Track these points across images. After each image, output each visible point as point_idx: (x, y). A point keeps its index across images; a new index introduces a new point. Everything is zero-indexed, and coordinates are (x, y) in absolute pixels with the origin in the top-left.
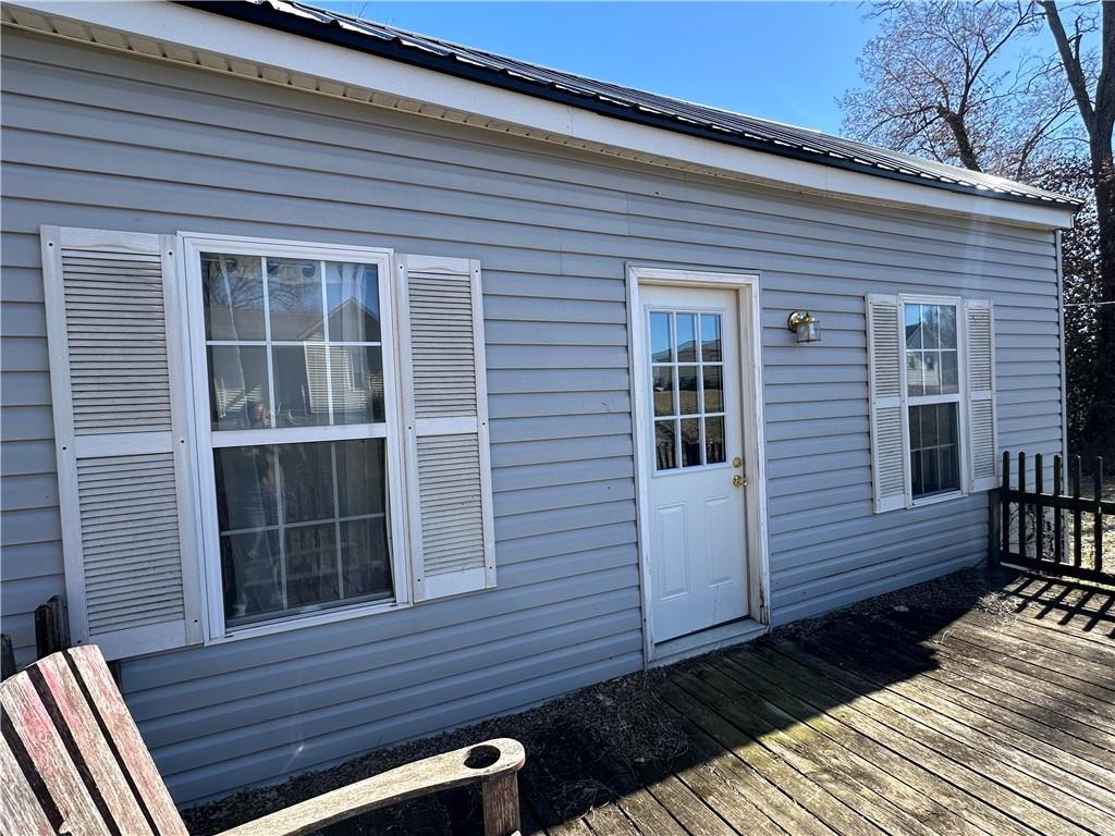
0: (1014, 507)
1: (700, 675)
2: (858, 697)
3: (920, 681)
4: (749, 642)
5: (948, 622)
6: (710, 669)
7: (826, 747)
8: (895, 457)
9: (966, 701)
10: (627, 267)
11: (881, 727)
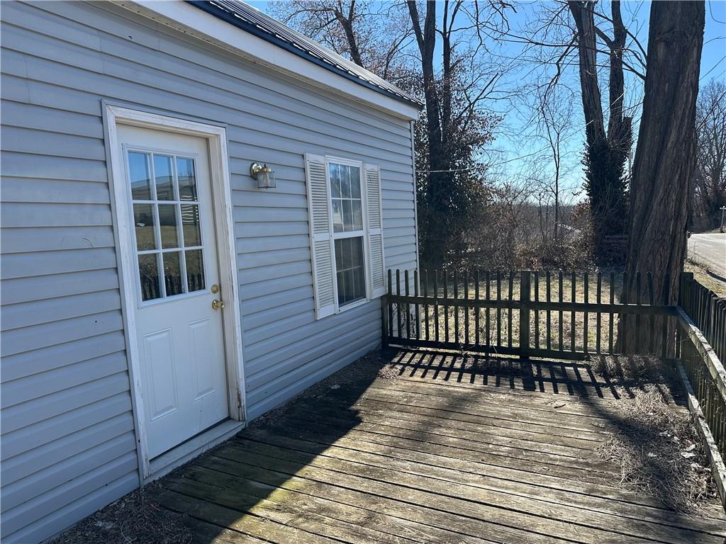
0: (394, 306)
1: (193, 477)
2: (315, 457)
3: (352, 434)
4: (230, 439)
5: (364, 391)
6: (201, 469)
7: (298, 500)
8: (327, 277)
9: (379, 439)
10: (103, 105)
11: (332, 473)
